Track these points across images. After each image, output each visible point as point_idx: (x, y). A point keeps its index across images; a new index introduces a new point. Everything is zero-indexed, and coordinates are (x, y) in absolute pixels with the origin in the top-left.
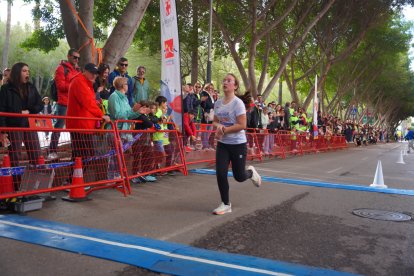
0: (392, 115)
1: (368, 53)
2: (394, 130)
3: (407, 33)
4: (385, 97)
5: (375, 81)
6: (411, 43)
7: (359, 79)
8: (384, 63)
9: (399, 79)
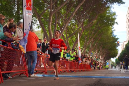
0: (105, 57)
1: (97, 26)
2: (106, 64)
3: (114, 17)
4: (103, 48)
5: (100, 40)
6: (115, 22)
7: (94, 39)
8: (104, 31)
9: (109, 39)
